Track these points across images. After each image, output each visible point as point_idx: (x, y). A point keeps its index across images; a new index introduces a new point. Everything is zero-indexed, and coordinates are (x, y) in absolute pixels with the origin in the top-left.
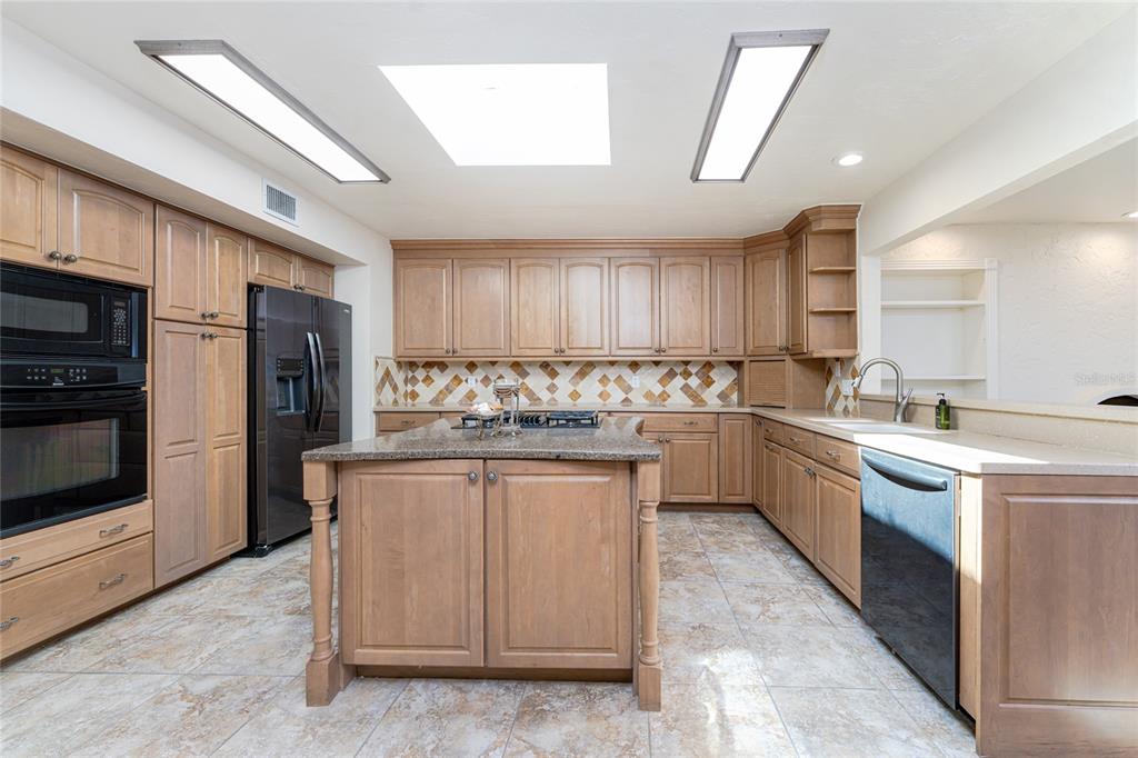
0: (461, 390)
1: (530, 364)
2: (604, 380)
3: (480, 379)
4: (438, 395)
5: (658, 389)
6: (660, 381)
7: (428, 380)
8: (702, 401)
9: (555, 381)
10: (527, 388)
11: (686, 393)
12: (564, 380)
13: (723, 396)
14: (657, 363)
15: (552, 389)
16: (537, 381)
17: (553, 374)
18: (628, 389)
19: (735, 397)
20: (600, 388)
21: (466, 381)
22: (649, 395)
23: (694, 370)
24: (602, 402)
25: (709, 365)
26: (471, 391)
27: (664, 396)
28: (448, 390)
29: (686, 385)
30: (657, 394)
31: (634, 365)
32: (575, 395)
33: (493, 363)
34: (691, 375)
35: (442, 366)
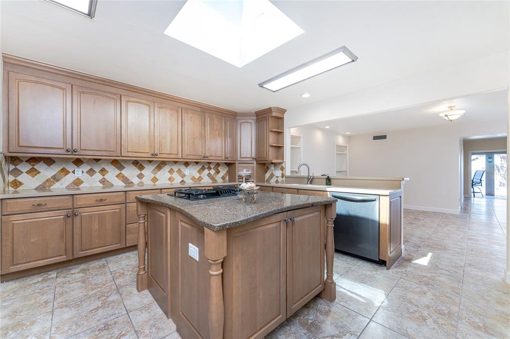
0: (69, 179)
1: (125, 161)
2: (171, 171)
3: (85, 170)
4: (44, 183)
5: (197, 176)
6: (198, 172)
7: (33, 172)
8: (216, 180)
9: (143, 172)
10: (123, 176)
11: (209, 177)
12: (148, 172)
13: (223, 178)
14: (197, 163)
15: (140, 176)
16: (130, 172)
17: (141, 168)
18: (183, 176)
19: (227, 178)
20: (169, 175)
21: (74, 172)
22: (193, 178)
23: (212, 167)
24: (169, 182)
25: (218, 165)
26: (78, 179)
27: (200, 179)
28: (55, 179)
29: (209, 173)
30: (197, 178)
31: (187, 164)
32: (155, 180)
33: (97, 160)
34: (211, 169)
35: (49, 161)
